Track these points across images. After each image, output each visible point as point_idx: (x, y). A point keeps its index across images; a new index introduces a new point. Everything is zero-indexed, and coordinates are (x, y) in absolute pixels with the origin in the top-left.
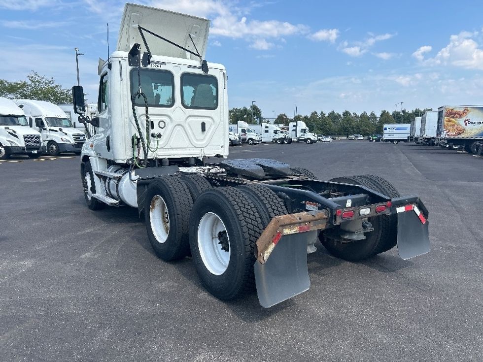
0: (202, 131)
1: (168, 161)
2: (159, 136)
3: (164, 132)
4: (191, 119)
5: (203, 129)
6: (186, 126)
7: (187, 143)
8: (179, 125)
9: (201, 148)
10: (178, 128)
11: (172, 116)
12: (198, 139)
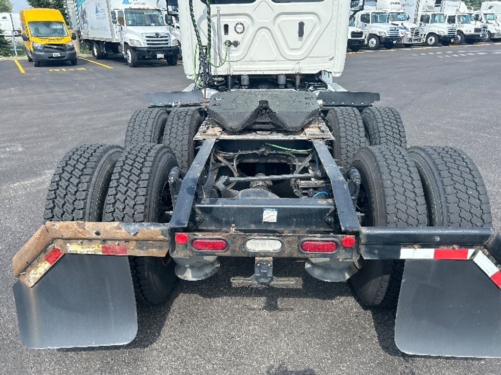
0: (299, 36)
1: (247, 78)
2: (236, 44)
3: (243, 38)
4: (283, 18)
5: (301, 33)
6: (275, 30)
7: (275, 54)
8: (263, 27)
9: (298, 61)
10: (263, 32)
11: (254, 16)
12: (291, 48)
